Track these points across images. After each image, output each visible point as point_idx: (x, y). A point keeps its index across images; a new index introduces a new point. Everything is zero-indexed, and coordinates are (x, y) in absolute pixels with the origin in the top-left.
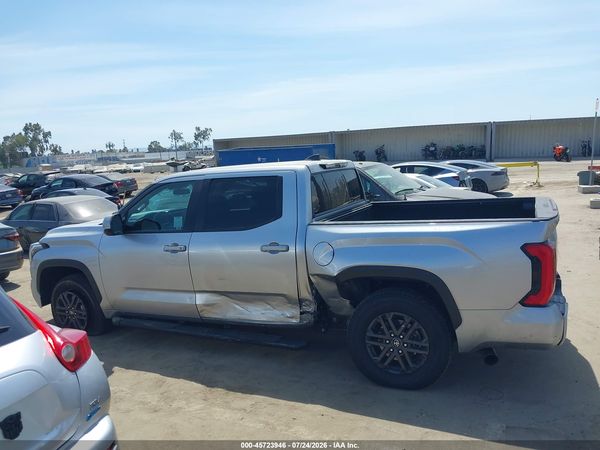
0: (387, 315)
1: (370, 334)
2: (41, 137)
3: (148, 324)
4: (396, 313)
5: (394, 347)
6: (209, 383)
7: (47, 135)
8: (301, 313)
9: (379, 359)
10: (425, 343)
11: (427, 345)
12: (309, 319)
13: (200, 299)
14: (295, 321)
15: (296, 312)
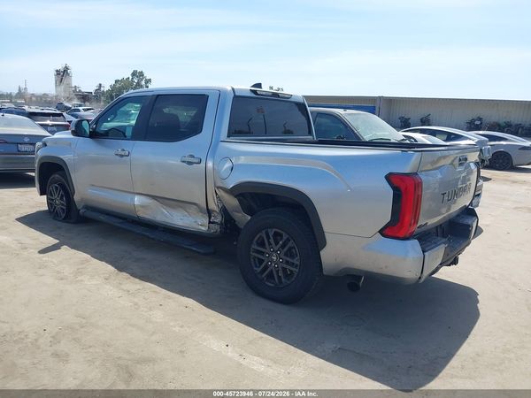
0: (269, 230)
1: (254, 246)
2: (143, 83)
3: (102, 217)
4: (277, 230)
5: (272, 261)
6: (121, 268)
7: (148, 81)
8: (210, 222)
9: (259, 270)
10: (296, 261)
11: (298, 263)
12: (216, 228)
13: (137, 200)
14: (204, 229)
15: (206, 221)
